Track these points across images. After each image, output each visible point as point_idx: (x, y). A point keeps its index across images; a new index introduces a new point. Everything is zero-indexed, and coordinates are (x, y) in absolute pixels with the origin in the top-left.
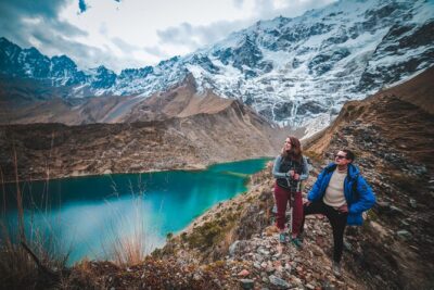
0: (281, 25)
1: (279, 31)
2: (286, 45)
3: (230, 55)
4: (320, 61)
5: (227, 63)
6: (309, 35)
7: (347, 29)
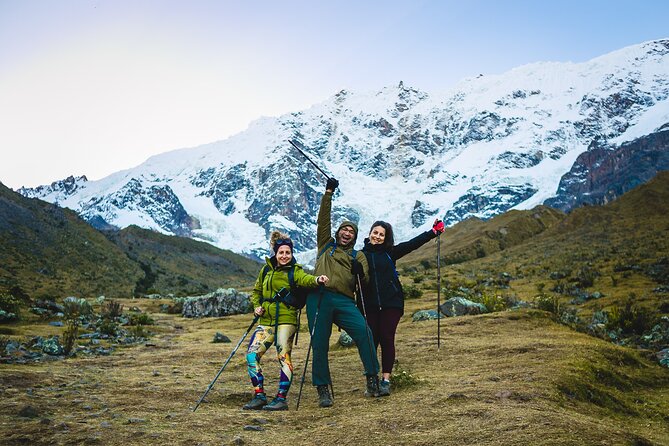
0: (401, 108)
1: (394, 122)
2: (411, 163)
3: (242, 183)
4: (469, 208)
5: (230, 209)
6: (465, 141)
7: (544, 133)
